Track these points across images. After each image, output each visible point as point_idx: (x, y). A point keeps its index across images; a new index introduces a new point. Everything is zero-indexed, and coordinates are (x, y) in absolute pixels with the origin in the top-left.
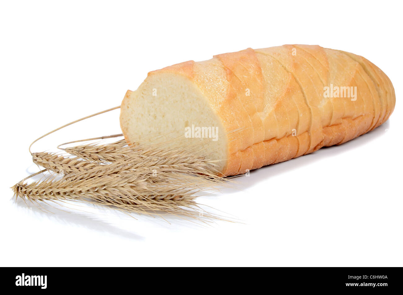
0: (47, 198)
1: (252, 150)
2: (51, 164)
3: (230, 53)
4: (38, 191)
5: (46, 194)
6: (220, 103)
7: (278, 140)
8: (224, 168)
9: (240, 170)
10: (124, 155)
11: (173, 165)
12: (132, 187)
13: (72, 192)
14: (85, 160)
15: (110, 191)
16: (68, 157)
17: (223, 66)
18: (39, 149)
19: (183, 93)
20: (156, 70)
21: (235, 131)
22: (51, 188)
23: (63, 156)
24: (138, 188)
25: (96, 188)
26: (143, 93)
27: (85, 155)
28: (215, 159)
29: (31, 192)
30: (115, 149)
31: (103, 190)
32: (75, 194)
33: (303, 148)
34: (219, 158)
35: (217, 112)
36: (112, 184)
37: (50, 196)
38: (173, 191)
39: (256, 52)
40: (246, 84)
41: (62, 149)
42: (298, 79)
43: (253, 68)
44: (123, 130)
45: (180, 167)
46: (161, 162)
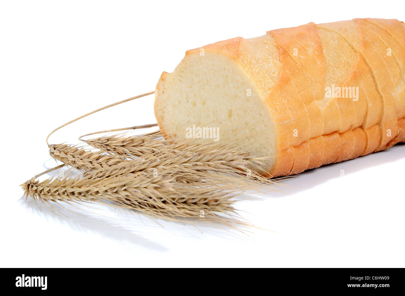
0: (60, 198)
1: (308, 145)
2: (69, 158)
3: (286, 29)
4: (50, 190)
5: (59, 194)
6: (269, 89)
7: (341, 134)
8: (273, 167)
9: (293, 170)
10: (154, 149)
11: (208, 163)
12: (156, 188)
13: (87, 192)
14: (109, 155)
15: (131, 192)
16: (90, 150)
17: (276, 44)
18: (58, 140)
19: (227, 76)
20: (196, 49)
21: (286, 122)
22: (64, 187)
23: (83, 150)
24: (164, 190)
25: (115, 188)
26: (180, 76)
27: (109, 148)
28: (263, 156)
29: (42, 191)
30: (143, 142)
31: (123, 190)
32: (91, 194)
33: (373, 144)
34: (267, 155)
35: (265, 100)
36: (133, 185)
37: (64, 196)
38: (208, 193)
39: (319, 28)
40: (302, 65)
41: (83, 141)
42: (368, 61)
43: (313, 46)
44: (158, 119)
45: (216, 165)
46: (195, 159)
